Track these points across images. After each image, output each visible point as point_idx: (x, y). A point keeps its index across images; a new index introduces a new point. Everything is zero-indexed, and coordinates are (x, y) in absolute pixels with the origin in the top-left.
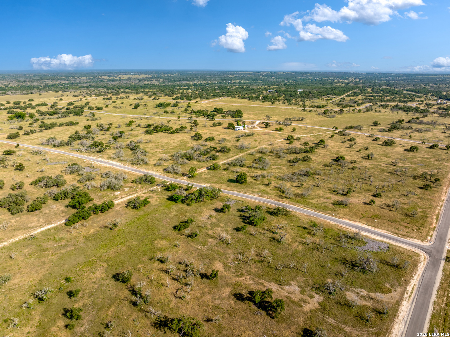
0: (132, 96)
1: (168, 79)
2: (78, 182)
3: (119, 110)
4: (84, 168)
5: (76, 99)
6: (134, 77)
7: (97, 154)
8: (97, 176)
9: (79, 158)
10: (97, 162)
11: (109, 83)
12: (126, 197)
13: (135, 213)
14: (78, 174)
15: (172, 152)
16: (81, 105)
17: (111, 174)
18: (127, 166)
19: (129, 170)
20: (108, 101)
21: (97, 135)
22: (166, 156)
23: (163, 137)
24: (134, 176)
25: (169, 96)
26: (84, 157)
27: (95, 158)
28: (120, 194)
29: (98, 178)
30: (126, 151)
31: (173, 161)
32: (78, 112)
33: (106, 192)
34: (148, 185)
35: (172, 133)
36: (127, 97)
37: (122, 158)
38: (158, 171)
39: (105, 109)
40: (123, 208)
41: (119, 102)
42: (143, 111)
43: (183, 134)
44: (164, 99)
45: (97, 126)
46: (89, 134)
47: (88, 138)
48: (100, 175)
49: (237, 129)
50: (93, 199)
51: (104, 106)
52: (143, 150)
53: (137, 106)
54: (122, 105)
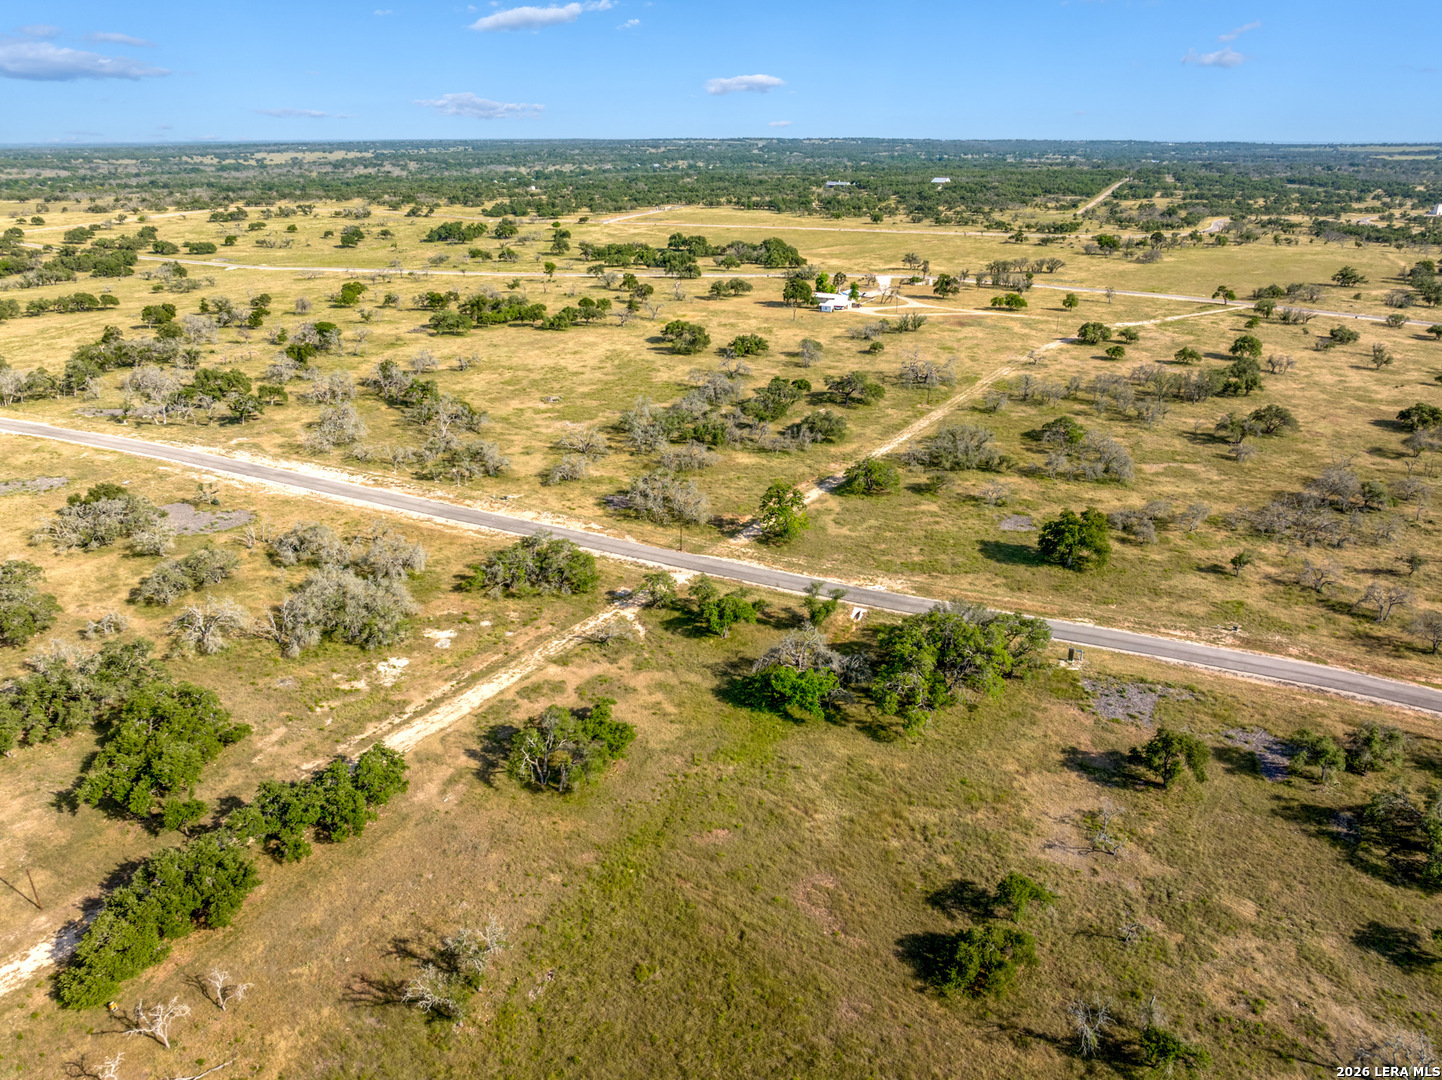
0: (325, 209)
1: (436, 160)
2: (131, 601)
3: (281, 253)
4: (163, 515)
5: (99, 219)
6: (310, 157)
7: (223, 430)
8: (244, 553)
9: (129, 457)
10: (232, 475)
11: (225, 175)
12: (456, 692)
13: (565, 827)
14: (131, 547)
15: (598, 409)
16: (123, 237)
17: (325, 542)
18: (395, 491)
19: (415, 515)
20: (231, 224)
21: (212, 347)
22: (577, 430)
23: (523, 344)
24: (455, 549)
25: (465, 204)
26: (157, 450)
27: (214, 452)
28: (410, 673)
29: (251, 567)
30: (369, 410)
31: (626, 457)
32: (113, 262)
33: (320, 666)
34: (558, 604)
35: (555, 325)
36: (306, 211)
37: (358, 450)
38: (577, 512)
39: (228, 251)
40: (460, 787)
41: (277, 226)
42: (382, 253)
43: (603, 331)
44: (448, 214)
45: (204, 308)
46: (170, 340)
47: (166, 361)
48: (259, 548)
49: (830, 304)
50: (247, 729)
51: (218, 242)
52: (453, 402)
53: (351, 239)
54: (290, 236)
